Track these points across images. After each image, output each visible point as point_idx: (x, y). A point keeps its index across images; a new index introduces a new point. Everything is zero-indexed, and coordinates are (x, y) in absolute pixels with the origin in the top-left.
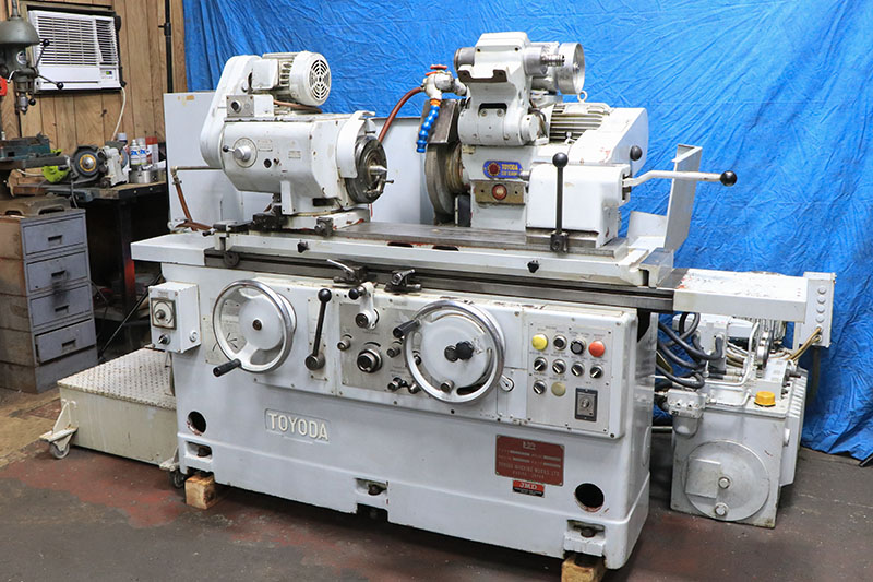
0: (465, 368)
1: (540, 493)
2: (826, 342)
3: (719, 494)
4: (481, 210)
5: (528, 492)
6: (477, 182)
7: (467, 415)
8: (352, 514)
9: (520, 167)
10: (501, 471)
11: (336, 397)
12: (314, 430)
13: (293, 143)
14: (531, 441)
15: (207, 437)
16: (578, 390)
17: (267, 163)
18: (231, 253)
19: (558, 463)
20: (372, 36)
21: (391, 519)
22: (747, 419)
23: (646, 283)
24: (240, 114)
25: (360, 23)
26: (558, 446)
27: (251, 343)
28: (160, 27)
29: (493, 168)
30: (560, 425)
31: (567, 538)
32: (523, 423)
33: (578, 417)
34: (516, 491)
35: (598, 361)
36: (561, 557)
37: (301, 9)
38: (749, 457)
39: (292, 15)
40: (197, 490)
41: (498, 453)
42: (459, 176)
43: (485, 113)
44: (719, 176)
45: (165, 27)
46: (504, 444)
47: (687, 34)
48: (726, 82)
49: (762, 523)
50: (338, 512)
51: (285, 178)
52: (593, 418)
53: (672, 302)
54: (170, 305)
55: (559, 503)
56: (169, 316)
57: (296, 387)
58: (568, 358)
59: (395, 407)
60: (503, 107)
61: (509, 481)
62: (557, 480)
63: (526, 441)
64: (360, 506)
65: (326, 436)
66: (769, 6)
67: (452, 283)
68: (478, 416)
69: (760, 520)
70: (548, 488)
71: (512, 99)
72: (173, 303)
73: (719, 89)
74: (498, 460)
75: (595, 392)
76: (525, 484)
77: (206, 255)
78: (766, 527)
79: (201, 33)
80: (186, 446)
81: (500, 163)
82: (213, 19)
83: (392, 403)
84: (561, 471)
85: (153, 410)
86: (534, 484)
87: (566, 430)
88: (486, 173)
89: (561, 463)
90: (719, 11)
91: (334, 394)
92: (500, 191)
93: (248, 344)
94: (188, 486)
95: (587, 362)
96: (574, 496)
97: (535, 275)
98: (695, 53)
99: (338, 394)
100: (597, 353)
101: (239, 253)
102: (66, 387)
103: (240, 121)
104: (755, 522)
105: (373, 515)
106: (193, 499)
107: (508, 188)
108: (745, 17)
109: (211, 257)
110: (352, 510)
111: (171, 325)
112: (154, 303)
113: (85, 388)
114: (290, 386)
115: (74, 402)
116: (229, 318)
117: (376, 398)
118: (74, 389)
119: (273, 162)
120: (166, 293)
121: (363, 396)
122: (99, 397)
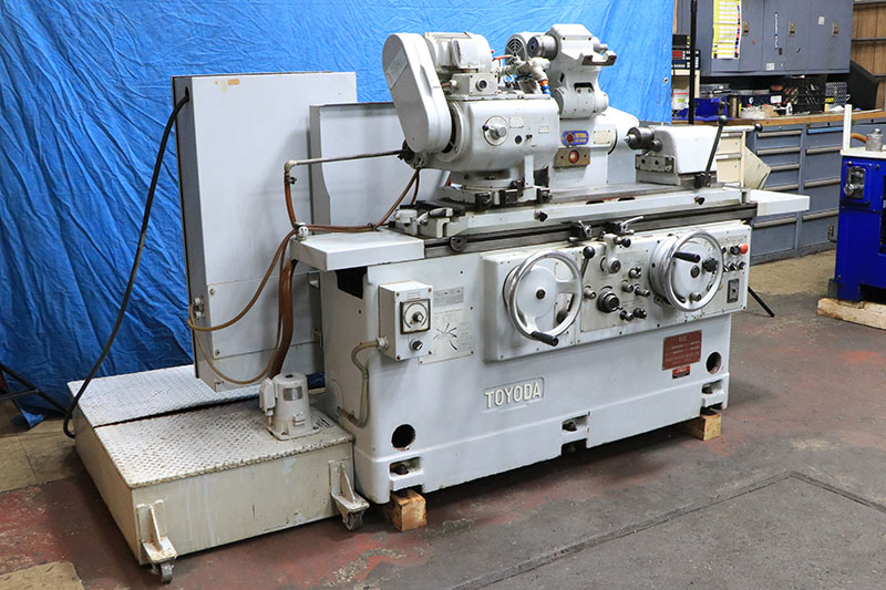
1: (688, 373)
4: (557, 174)
5: (681, 375)
7: (669, 325)
8: (559, 457)
9: (588, 134)
10: (666, 366)
11: (575, 346)
12: (528, 392)
13: (543, 118)
14: (684, 335)
15: (414, 449)
16: (730, 281)
17: (518, 140)
18: (458, 238)
19: (698, 345)
21: (589, 445)
23: (743, 201)
24: (483, 92)
26: (699, 331)
29: (569, 138)
30: (719, 310)
32: (699, 318)
33: (729, 301)
34: (674, 377)
35: (740, 257)
36: (700, 415)
40: (416, 509)
41: (664, 352)
43: (579, 92)
46: (669, 344)
50: (547, 461)
51: (527, 154)
52: (736, 299)
54: (424, 304)
55: (699, 373)
58: (725, 259)
59: (621, 337)
61: (670, 371)
62: (697, 358)
63: (681, 336)
64: (564, 447)
65: (539, 393)
68: (674, 323)
70: (693, 366)
74: (664, 358)
75: (738, 280)
76: (680, 369)
77: (425, 247)
80: (388, 470)
81: (574, 132)
83: (618, 335)
84: (699, 350)
86: (684, 368)
87: (721, 314)
88: (564, 143)
89: (700, 345)
91: (572, 344)
92: (573, 156)
95: (735, 260)
96: (705, 365)
97: (703, 206)
99: (577, 343)
102: (146, 486)
103: (483, 99)
105: (574, 449)
106: (411, 521)
107: (579, 153)
110: (557, 452)
111: (426, 326)
112: (405, 307)
113: (181, 473)
114: (535, 351)
115: (161, 501)
116: (448, 308)
117: (607, 334)
118: (164, 481)
119: (524, 138)
120: (418, 292)
121: (597, 336)
122: (206, 477)
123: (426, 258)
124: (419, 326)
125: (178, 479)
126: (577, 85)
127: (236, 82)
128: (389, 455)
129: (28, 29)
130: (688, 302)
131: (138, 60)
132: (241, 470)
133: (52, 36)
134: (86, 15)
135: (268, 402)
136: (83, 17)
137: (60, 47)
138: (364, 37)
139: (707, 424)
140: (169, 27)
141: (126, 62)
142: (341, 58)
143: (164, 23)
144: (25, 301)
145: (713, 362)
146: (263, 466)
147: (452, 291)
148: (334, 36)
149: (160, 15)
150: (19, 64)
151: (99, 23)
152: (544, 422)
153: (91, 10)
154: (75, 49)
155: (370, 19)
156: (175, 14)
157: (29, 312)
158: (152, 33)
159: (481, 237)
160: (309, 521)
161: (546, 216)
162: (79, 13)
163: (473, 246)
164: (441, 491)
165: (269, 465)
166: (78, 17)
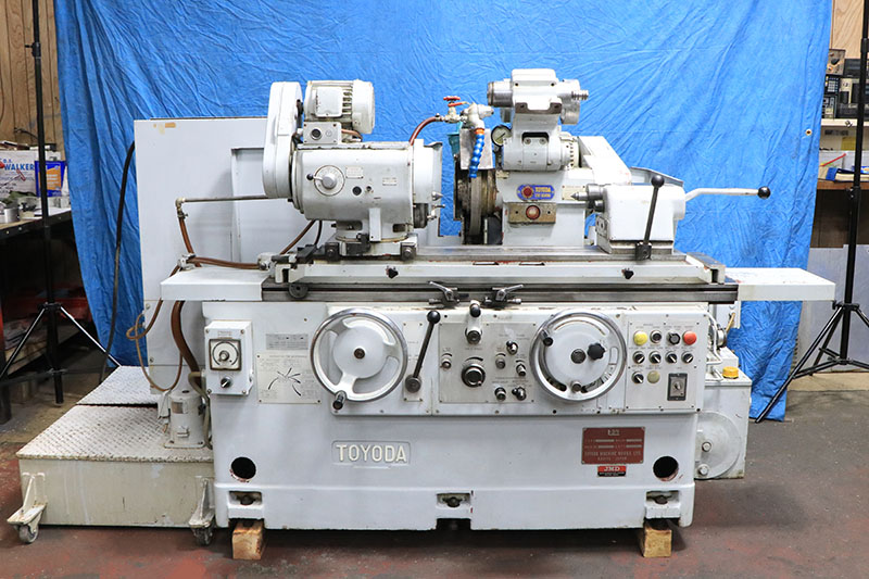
0: (591, 367)
1: (623, 474)
2: (737, 325)
3: (702, 456)
4: (513, 230)
5: (612, 474)
6: (511, 205)
8: (432, 530)
9: (552, 189)
10: (586, 460)
11: (432, 416)
12: (390, 454)
13: (389, 170)
14: (615, 429)
15: (255, 483)
16: (670, 375)
17: (357, 191)
18: (298, 285)
19: (638, 443)
20: (294, 65)
21: (474, 526)
22: (722, 391)
23: (714, 280)
24: (319, 142)
25: (280, 52)
26: (640, 428)
27: (348, 373)
28: (28, 46)
29: (527, 192)
30: (654, 408)
31: (649, 508)
32: (621, 412)
33: (670, 398)
34: (601, 475)
35: (688, 348)
36: (641, 526)
37: (211, 35)
38: (725, 422)
39: (200, 41)
40: (248, 542)
41: (584, 444)
42: (493, 199)
43: (528, 142)
44: (757, 191)
45: (33, 46)
46: (590, 436)
47: (602, 73)
48: (637, 114)
49: (735, 475)
50: (416, 531)
51: (377, 205)
52: (683, 398)
53: (737, 294)
54: (236, 345)
55: (641, 477)
56: (233, 356)
57: (386, 412)
58: (662, 348)
59: (497, 417)
60: (545, 136)
61: (594, 468)
62: (638, 459)
63: (611, 429)
64: (440, 521)
65: (404, 458)
66: (668, 53)
67: (545, 295)
68: (578, 412)
69: (733, 474)
70: (630, 468)
71: (553, 128)
72: (239, 342)
73: (631, 120)
74: (584, 450)
75: (685, 375)
76: (610, 467)
77: (263, 289)
78: (738, 478)
79: (78, 56)
80: (228, 496)
81: (534, 186)
82: (95, 40)
83: (494, 413)
84: (642, 450)
85: (160, 467)
86: (616, 467)
87: (659, 411)
88: (520, 196)
89: (642, 443)
90: (628, 55)
91: (430, 413)
92: (533, 212)
93: (344, 375)
94: (235, 539)
95: (679, 350)
96: (653, 470)
97: (630, 281)
98: (609, 90)
99: (434, 413)
100: (690, 341)
101: (307, 284)
102: (30, 458)
103: (319, 148)
104: (729, 476)
105: (454, 526)
106: (243, 551)
107: (541, 208)
108: (651, 61)
109: (268, 290)
110: (432, 525)
111: (236, 366)
112: (213, 345)
113: (59, 455)
114: (378, 413)
115: (43, 474)
116: (290, 353)
117: (477, 410)
118: (45, 458)
119: (363, 189)
120: (229, 332)
121: (464, 410)
122: (81, 463)
123: (263, 301)
124: (228, 365)
125: (55, 459)
126: (525, 135)
127: (173, 125)
128: (228, 483)
129: (131, 76)
130: (568, 390)
131: (218, 102)
132: (112, 464)
133: (150, 82)
134: (177, 64)
135: (163, 411)
136: (174, 65)
137: (156, 91)
138: (431, 82)
139: (648, 539)
140: (245, 74)
141: (208, 104)
142: (408, 103)
143: (242, 70)
144: (126, 294)
145: (666, 468)
146: (132, 466)
147: (294, 337)
148: (400, 81)
149: (239, 63)
150: (124, 104)
151: (188, 73)
152: (412, 489)
153: (181, 59)
154: (168, 93)
155: (438, 64)
156: (251, 63)
157: (129, 305)
158: (230, 78)
159: (326, 287)
160: (177, 526)
161: (396, 273)
162: (171, 62)
163: (317, 295)
164: (284, 531)
165: (138, 466)
166: (170, 65)
